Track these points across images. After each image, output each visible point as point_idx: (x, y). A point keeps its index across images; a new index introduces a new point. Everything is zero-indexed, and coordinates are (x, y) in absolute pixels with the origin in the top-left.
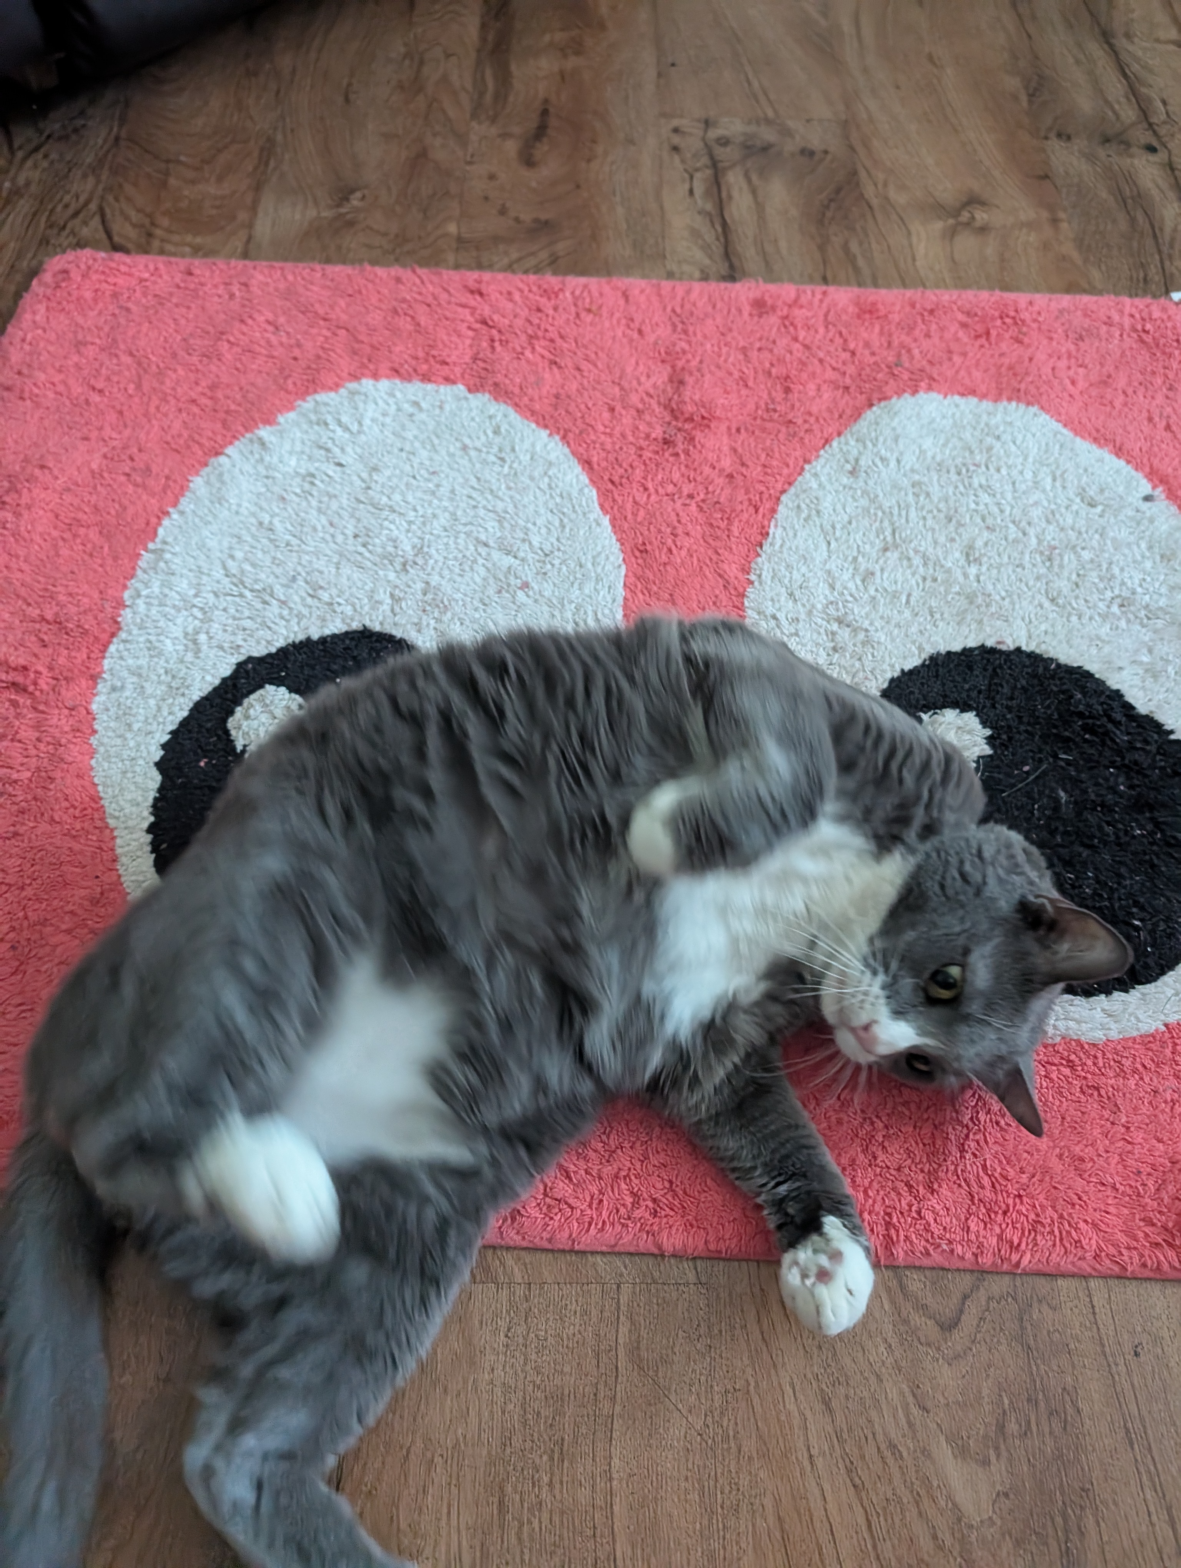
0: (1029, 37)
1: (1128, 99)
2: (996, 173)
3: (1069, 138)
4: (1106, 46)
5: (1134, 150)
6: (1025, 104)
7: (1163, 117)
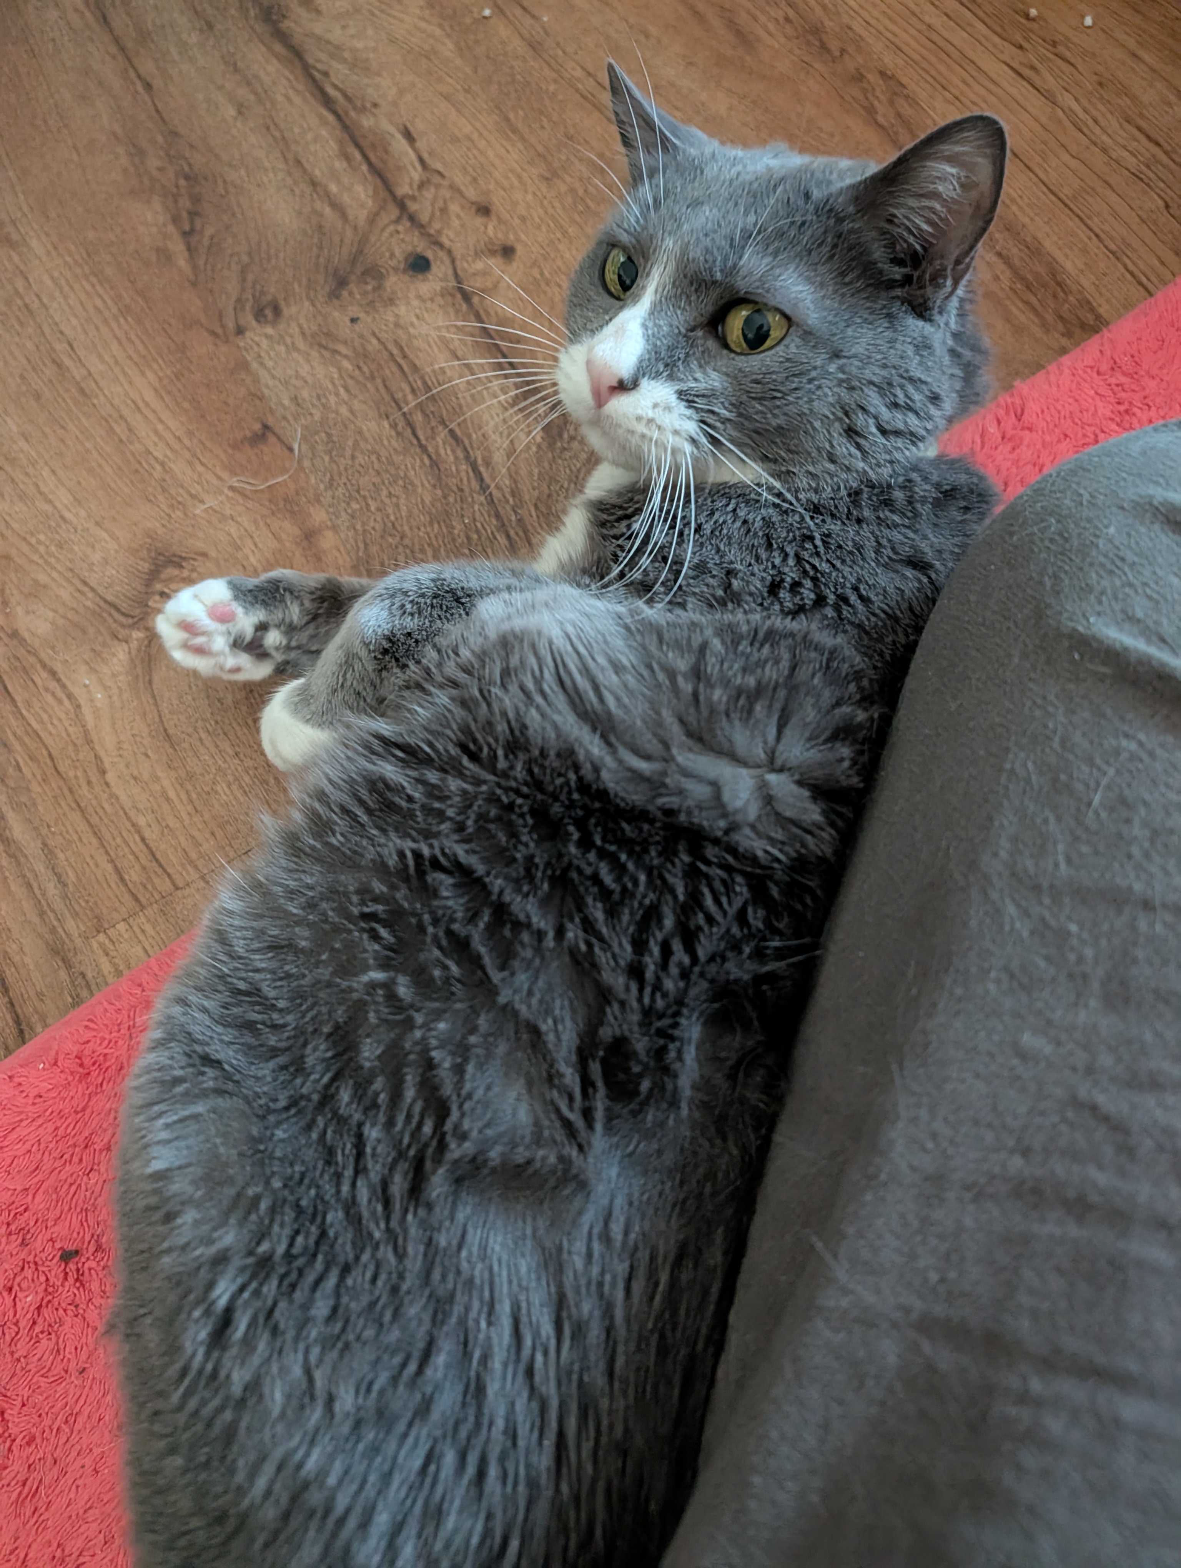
0: (148, 86)
1: (347, 157)
2: (179, 467)
3: (277, 311)
4: (279, 48)
5: (393, 282)
6: (182, 262)
7: (416, 174)
